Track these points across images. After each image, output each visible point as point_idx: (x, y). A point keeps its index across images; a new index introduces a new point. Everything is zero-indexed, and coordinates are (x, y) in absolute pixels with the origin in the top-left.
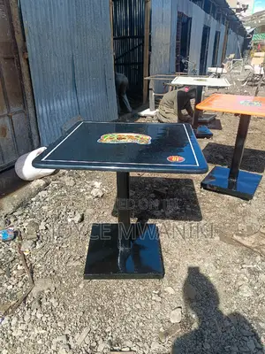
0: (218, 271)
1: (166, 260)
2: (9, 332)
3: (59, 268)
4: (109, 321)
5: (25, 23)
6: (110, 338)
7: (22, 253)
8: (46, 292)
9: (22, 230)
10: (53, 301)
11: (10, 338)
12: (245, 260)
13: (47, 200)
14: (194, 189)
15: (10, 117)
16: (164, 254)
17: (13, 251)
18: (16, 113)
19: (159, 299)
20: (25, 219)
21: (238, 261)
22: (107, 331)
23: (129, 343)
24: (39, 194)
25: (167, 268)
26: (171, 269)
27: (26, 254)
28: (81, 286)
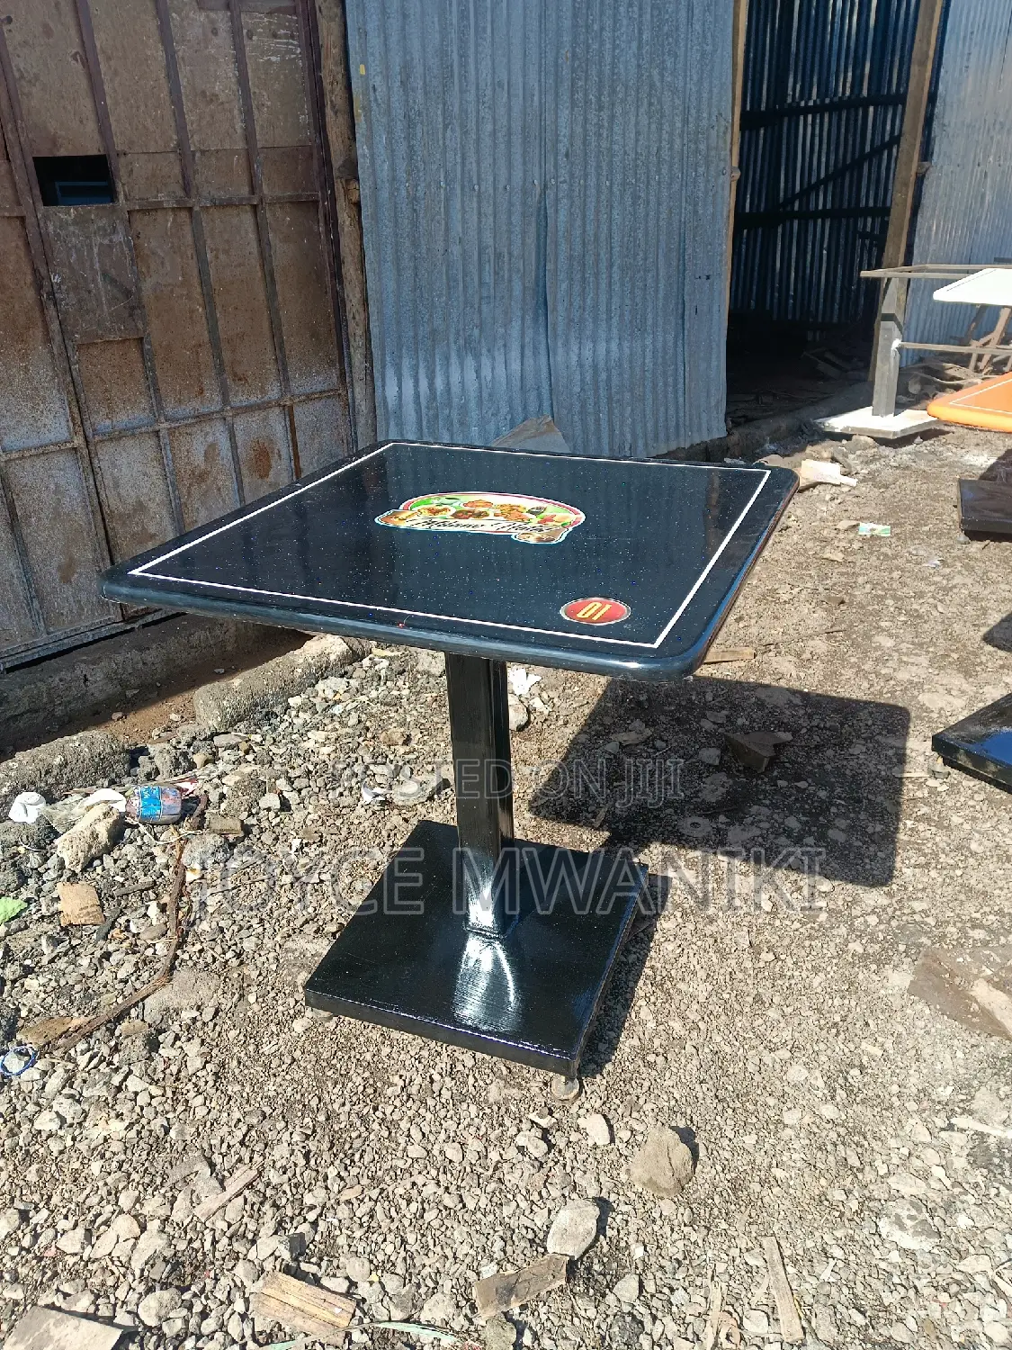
0: (829, 1111)
1: (643, 1012)
2: (31, 1108)
3: (260, 947)
4: (332, 1172)
5: (358, 70)
6: (304, 1228)
7: (181, 870)
8: (187, 1016)
9: (214, 797)
10: (193, 1049)
11: (25, 1127)
12: (982, 1099)
13: (337, 710)
14: (901, 759)
15: (289, 413)
16: (642, 988)
17: (161, 860)
18: (309, 398)
19: (537, 1149)
20: (238, 762)
21: (945, 1093)
22: (309, 1199)
23: (356, 1268)
24: (320, 686)
25: (627, 1044)
26: (642, 1052)
27: (190, 877)
28: (299, 1026)
